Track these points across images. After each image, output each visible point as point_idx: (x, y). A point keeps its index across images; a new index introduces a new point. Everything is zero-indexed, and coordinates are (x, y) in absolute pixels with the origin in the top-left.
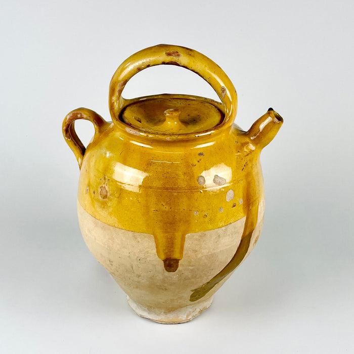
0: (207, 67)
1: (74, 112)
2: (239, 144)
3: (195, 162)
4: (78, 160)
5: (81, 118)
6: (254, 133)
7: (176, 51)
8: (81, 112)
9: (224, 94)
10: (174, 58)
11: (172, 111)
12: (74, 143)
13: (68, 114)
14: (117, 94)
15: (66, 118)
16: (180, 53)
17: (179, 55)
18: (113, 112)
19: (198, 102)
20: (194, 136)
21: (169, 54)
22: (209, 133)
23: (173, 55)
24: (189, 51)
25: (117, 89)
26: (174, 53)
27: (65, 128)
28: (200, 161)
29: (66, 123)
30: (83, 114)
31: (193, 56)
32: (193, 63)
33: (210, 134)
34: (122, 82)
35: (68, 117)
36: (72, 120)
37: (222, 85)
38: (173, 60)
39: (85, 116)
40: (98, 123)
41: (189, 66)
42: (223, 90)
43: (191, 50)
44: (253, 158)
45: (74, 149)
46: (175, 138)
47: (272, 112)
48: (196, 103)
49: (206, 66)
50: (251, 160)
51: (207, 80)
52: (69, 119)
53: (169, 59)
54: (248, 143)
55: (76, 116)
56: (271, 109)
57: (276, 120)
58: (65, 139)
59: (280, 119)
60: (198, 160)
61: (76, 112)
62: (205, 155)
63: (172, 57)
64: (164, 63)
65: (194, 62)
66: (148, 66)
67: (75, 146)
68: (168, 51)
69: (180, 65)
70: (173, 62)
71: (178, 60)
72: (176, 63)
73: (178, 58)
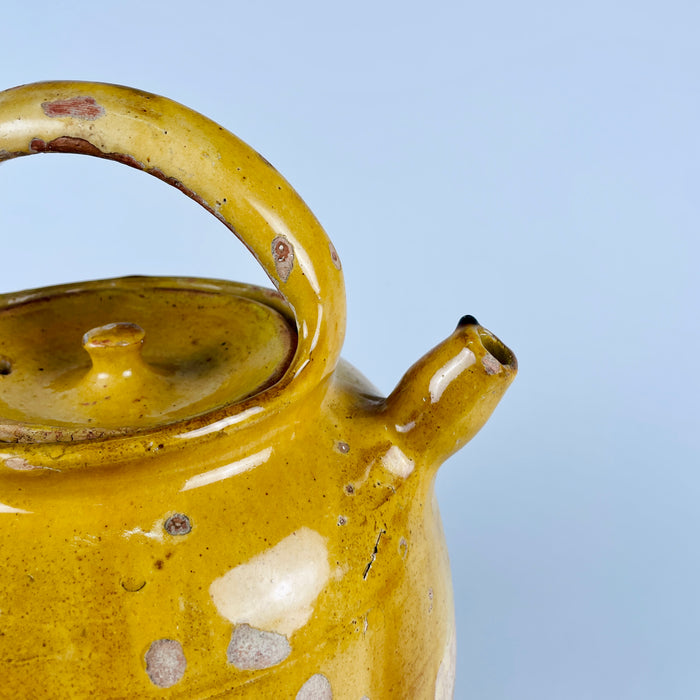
0: (214, 157)
2: (354, 456)
3: (145, 570)
6: (410, 408)
7: (84, 96)
9: (287, 264)
10: (76, 121)
11: (109, 333)
16: (98, 105)
17: (94, 112)
19: (228, 299)
20: (141, 449)
21: (56, 110)
22: (217, 426)
23: (73, 110)
24: (141, 101)
26: (75, 104)
28: (167, 564)
31: (157, 117)
32: (150, 142)
33: (221, 434)
37: (279, 227)
38: (72, 132)
41: (139, 156)
42: (283, 251)
43: (151, 97)
44: (407, 509)
46: (46, 460)
47: (473, 330)
48: (223, 301)
49: (205, 154)
50: (400, 519)
51: (216, 208)
53: (52, 127)
54: (387, 446)
56: (468, 321)
57: (491, 362)
59: (504, 356)
60: (161, 556)
62: (195, 527)
63: (66, 118)
64: (38, 146)
65: (156, 136)
68: (53, 100)
69: (103, 150)
70: (74, 139)
71: (92, 132)
72: (84, 143)
73: (91, 122)
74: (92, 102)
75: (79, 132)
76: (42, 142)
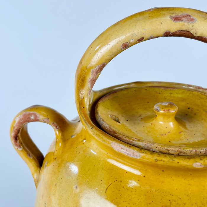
1: (25, 113)
4: (33, 174)
5: (36, 120)
8: (35, 112)
10: (186, 24)
11: (168, 106)
12: (27, 153)
13: (17, 116)
14: (88, 85)
15: (14, 121)
16: (193, 17)
17: (192, 20)
18: (83, 111)
21: (177, 19)
23: (184, 19)
25: (90, 77)
26: (183, 17)
27: (13, 134)
29: (14, 127)
30: (38, 116)
34: (98, 67)
35: (17, 120)
36: (22, 123)
38: (184, 28)
39: (41, 117)
40: (60, 127)
45: (28, 161)
52: (19, 122)
53: (176, 27)
55: (29, 118)
58: (16, 149)
61: (28, 112)
63: (181, 23)
64: (167, 34)
66: (141, 40)
67: (29, 157)
68: (174, 15)
69: (195, 35)
70: (184, 31)
71: (192, 28)
72: (188, 33)
73: (193, 24)
74: (190, 16)
75: (187, 28)
76: (170, 32)
